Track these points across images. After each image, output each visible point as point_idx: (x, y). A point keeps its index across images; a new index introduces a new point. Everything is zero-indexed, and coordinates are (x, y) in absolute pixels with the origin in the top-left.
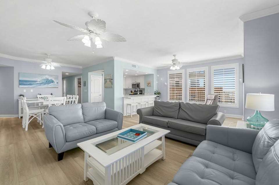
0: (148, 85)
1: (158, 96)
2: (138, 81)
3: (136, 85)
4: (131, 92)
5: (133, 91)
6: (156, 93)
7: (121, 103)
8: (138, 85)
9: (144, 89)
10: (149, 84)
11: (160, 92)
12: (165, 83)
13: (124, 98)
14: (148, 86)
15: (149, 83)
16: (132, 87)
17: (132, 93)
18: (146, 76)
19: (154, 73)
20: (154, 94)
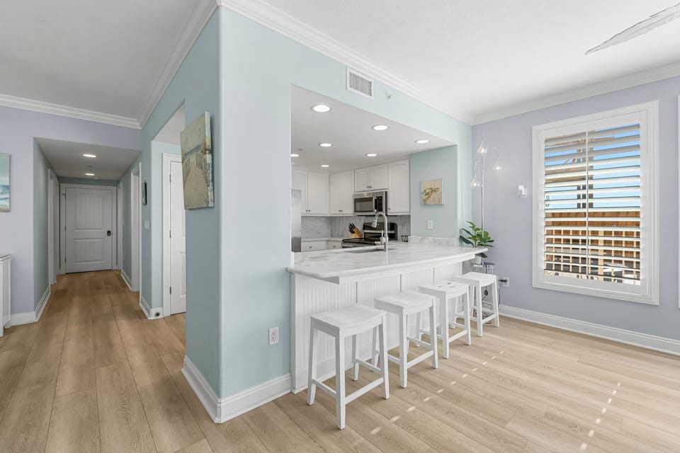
0: (425, 201)
1: (482, 255)
2: (378, 183)
3: (370, 199)
4: (352, 229)
5: (359, 227)
6: (466, 236)
7: (272, 309)
8: (379, 202)
9: (407, 218)
10: (434, 195)
11: (486, 234)
12: (521, 188)
13: (297, 277)
14: (424, 203)
15: (433, 191)
16: (355, 211)
17: (353, 232)
18: (415, 158)
19: (457, 143)
20: (456, 241)
